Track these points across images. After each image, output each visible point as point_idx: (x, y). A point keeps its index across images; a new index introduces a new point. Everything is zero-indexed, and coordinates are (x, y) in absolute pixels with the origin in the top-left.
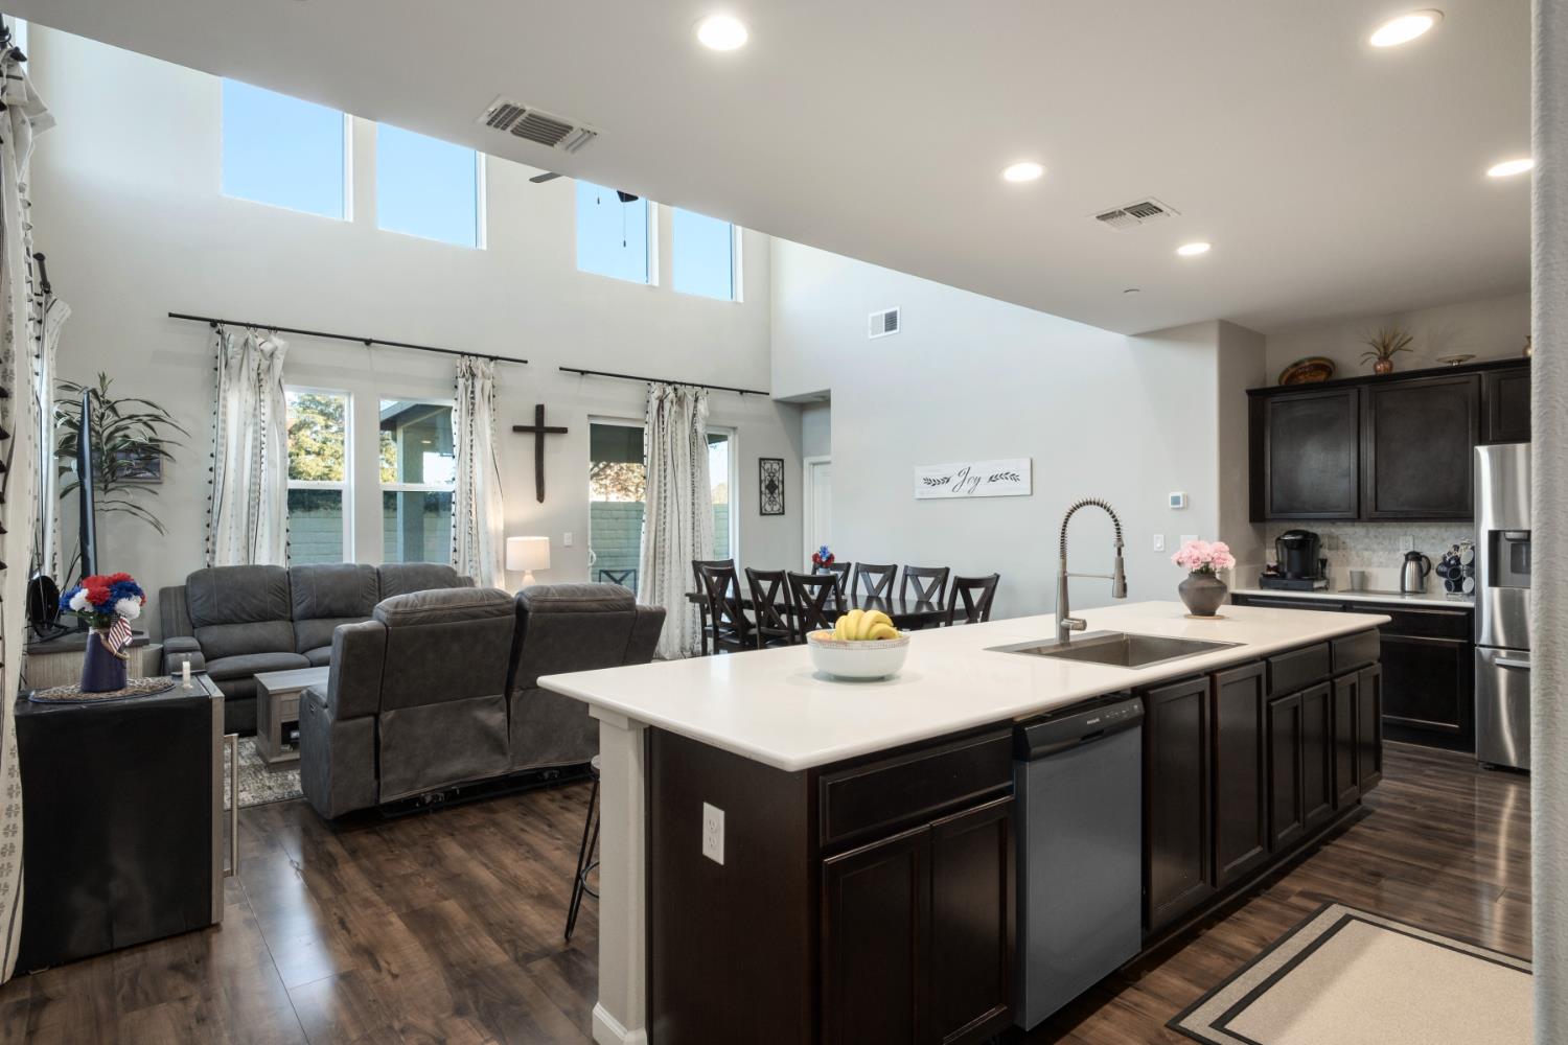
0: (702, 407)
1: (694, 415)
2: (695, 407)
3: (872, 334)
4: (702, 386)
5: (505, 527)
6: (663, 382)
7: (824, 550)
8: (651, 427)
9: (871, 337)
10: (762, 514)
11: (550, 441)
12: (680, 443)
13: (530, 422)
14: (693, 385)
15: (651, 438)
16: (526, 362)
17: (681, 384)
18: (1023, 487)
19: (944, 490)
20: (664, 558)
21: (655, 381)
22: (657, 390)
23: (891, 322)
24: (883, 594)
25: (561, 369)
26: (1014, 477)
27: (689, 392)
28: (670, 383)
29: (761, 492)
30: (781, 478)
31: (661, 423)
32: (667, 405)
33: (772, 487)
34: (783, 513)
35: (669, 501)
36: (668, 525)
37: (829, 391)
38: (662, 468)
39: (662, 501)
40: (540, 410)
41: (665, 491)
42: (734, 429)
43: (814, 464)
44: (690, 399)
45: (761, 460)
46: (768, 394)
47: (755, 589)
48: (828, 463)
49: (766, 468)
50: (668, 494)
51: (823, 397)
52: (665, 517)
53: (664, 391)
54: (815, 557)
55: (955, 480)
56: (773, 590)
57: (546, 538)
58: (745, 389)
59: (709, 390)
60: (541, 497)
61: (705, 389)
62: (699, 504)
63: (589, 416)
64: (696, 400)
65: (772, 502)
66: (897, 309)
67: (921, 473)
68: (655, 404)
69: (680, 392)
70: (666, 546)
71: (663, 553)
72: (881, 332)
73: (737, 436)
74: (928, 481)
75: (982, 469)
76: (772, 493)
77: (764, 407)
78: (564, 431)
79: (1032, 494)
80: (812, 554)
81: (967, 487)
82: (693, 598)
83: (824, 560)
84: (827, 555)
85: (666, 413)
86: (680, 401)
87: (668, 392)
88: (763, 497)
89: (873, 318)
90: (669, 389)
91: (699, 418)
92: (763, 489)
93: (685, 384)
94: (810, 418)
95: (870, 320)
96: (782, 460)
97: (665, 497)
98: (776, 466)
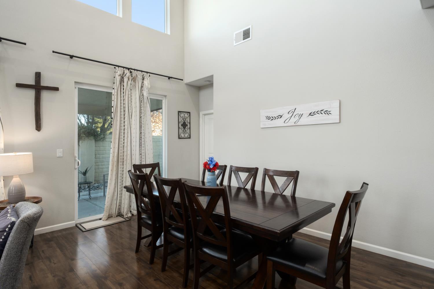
0: (146, 82)
1: (142, 87)
2: (143, 82)
3: (236, 43)
4: (147, 72)
5: (5, 145)
6: (124, 67)
7: (211, 160)
8: (116, 91)
9: (235, 44)
10: (179, 138)
11: (45, 95)
12: (133, 101)
13: (32, 82)
14: (142, 71)
15: (115, 97)
16: (25, 44)
17: (135, 70)
18: (334, 117)
19: (279, 122)
20: (123, 162)
21: (119, 66)
22: (119, 71)
23: (246, 34)
24: (249, 187)
25: (53, 52)
26: (327, 112)
27: (140, 75)
28: (129, 69)
29: (179, 128)
30: (189, 121)
31: (122, 89)
32: (126, 80)
33: (184, 125)
34: (190, 138)
35: (126, 131)
36: (125, 144)
37: (212, 76)
38: (123, 113)
39: (123, 131)
40: (38, 76)
41: (124, 126)
42: (165, 96)
43: (205, 115)
44: (140, 77)
45: (179, 112)
46: (182, 80)
47: (161, 191)
48: (212, 114)
49: (181, 116)
50: (126, 127)
51: (209, 81)
52: (124, 140)
53: (124, 73)
54: (206, 165)
55: (286, 116)
56: (173, 193)
57: (31, 153)
58: (171, 76)
59: (150, 74)
60: (38, 127)
61: (148, 74)
62: (144, 133)
63: (75, 82)
64: (143, 79)
65: (184, 132)
66: (250, 27)
67: (264, 113)
68: (118, 78)
69: (134, 75)
70: (125, 155)
71: (123, 159)
72: (241, 41)
73: (167, 100)
74: (268, 118)
75: (304, 109)
76: (184, 128)
77: (181, 87)
78: (56, 89)
79: (340, 122)
80: (204, 162)
81: (293, 120)
82: (128, 189)
83: (211, 167)
84: (214, 163)
85: (125, 84)
86: (134, 79)
87: (126, 72)
88: (180, 130)
89: (236, 34)
90: (127, 71)
91: (145, 88)
92: (180, 126)
93: (137, 70)
94: (204, 94)
95: (235, 35)
96: (189, 113)
97: (124, 129)
98: (186, 115)
